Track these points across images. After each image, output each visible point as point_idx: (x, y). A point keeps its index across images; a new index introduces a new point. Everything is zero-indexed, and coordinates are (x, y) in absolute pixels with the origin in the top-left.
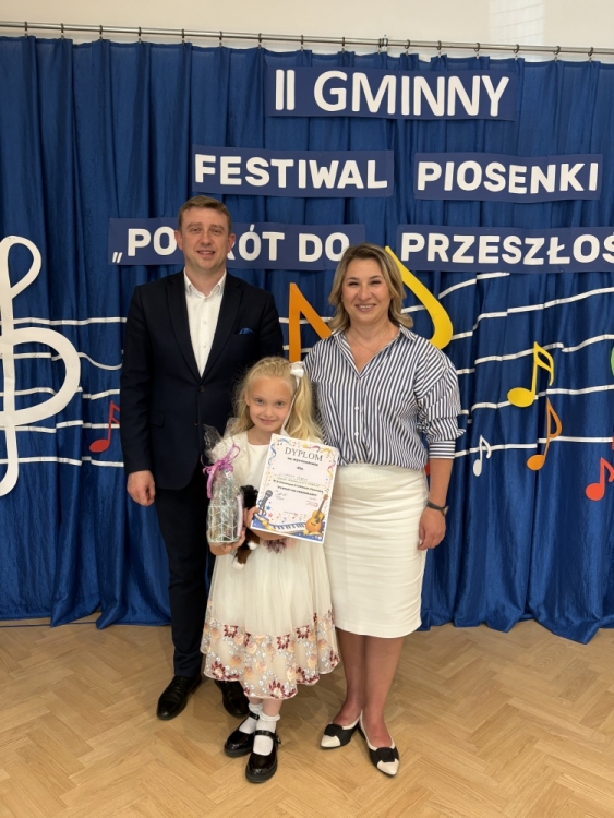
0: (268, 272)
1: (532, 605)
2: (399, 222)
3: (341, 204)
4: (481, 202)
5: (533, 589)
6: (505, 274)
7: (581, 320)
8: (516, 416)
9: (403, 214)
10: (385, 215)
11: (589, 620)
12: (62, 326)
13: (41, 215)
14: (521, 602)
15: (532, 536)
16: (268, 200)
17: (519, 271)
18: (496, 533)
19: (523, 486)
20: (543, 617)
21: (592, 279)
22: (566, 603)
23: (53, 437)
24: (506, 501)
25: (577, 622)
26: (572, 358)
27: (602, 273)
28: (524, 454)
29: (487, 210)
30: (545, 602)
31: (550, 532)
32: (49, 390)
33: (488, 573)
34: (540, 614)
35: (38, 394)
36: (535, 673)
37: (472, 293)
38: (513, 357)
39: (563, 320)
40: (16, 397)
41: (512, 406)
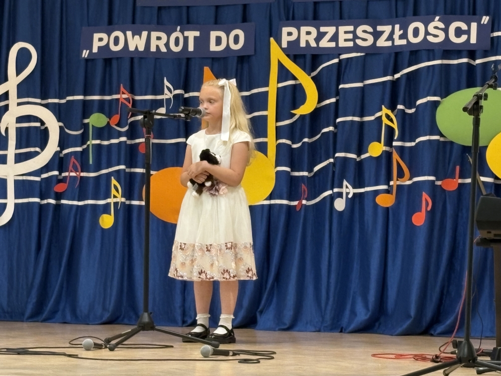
0: (188, 59)
3: (240, 10)
6: (359, 54)
9: (283, 14)
10: (270, 15)
12: (49, 103)
13: (40, 27)
16: (190, 8)
17: (372, 52)
21: (424, 55)
23: (38, 184)
26: (413, 118)
29: (345, 7)
32: (38, 149)
35: (30, 152)
37: (335, 70)
38: (372, 118)
40: (16, 155)
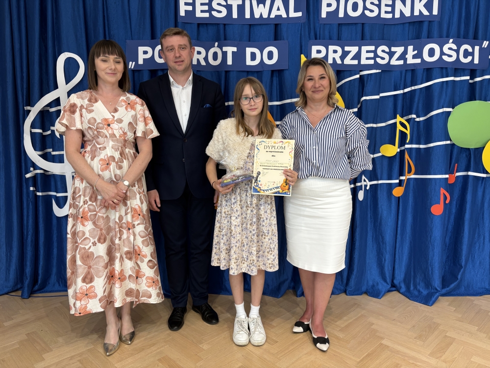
0: (227, 72)
1: (396, 282)
2: (310, 39)
3: (273, 27)
4: (363, 24)
5: (397, 272)
6: (378, 71)
7: (428, 99)
8: (385, 163)
9: (312, 34)
10: (301, 35)
11: (433, 291)
13: (84, 39)
14: (389, 280)
15: (396, 239)
16: (226, 26)
17: (387, 69)
18: (373, 237)
19: (390, 206)
20: (403, 289)
21: (435, 72)
22: (418, 281)
24: (379, 216)
25: (425, 292)
26: (422, 125)
27: (442, 68)
28: (390, 187)
29: (367, 29)
30: (405, 280)
31: (407, 236)
33: (367, 262)
34: (401, 287)
36: (399, 324)
37: (357, 84)
38: (383, 124)
39: (416, 100)
41: (383, 156)
